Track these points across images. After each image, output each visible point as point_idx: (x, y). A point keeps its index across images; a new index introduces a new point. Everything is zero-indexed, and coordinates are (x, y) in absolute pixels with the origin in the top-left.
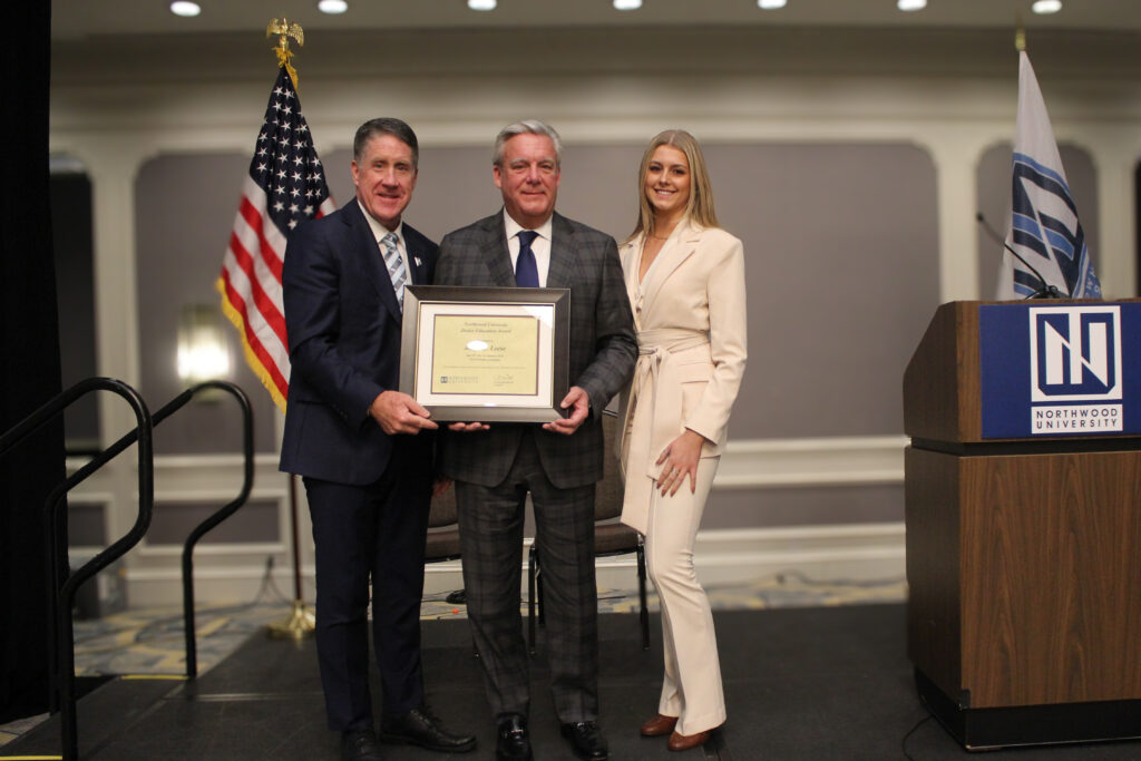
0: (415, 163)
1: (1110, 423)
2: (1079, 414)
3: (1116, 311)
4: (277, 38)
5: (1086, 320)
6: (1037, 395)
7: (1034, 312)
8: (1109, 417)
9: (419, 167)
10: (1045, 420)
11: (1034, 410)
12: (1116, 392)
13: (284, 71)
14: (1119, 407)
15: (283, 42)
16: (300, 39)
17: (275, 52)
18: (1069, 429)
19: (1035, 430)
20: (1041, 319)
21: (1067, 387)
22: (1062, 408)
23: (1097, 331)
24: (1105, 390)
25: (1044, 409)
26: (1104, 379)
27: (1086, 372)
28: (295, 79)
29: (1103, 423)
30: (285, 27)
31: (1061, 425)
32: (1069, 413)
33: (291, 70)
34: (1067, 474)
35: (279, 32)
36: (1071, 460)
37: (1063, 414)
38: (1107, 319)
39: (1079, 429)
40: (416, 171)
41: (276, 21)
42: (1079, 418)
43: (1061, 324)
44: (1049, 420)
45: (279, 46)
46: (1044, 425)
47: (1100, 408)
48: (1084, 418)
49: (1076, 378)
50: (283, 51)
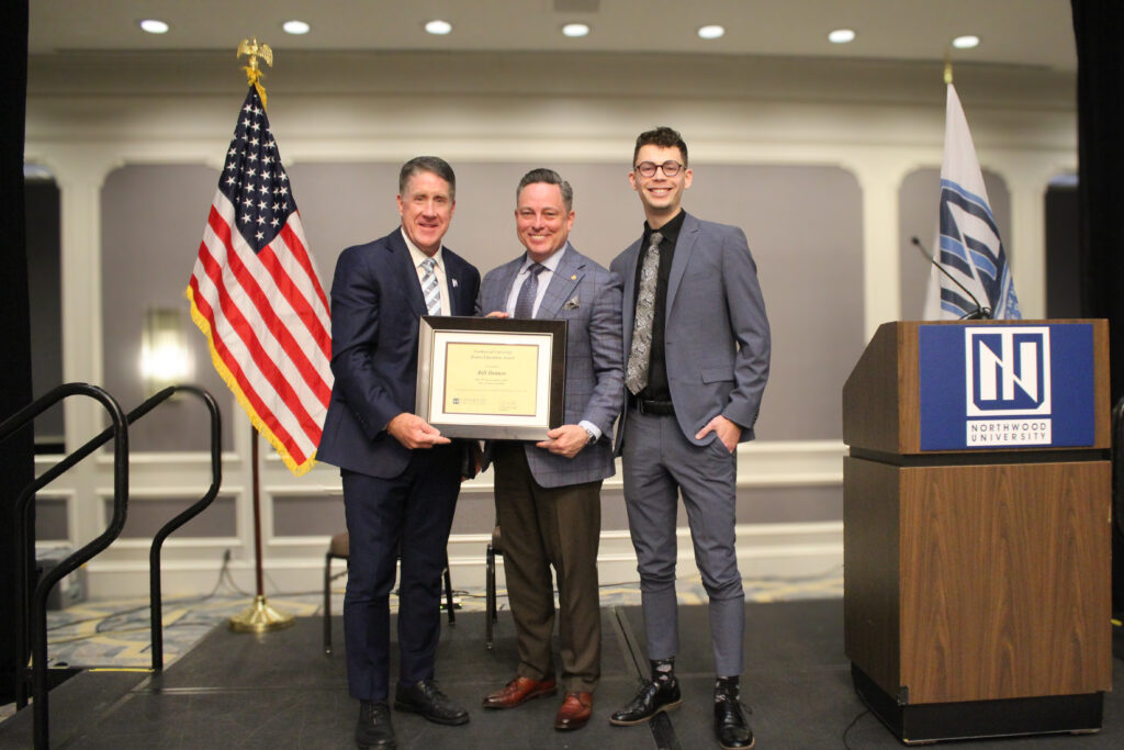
0: (452, 196)
1: (1039, 436)
2: (1010, 427)
3: (1045, 331)
4: (246, 59)
5: (1018, 339)
6: (972, 410)
7: (970, 332)
8: (1039, 431)
9: (456, 199)
10: (979, 433)
11: (969, 424)
12: (1045, 408)
13: (253, 90)
14: (1048, 422)
15: (253, 62)
16: (269, 60)
17: (245, 72)
18: (1002, 442)
19: (970, 443)
20: (976, 338)
21: (999, 403)
22: (995, 422)
23: (1028, 350)
24: (1035, 406)
25: (978, 423)
26: (1034, 396)
27: (1018, 389)
28: (264, 98)
29: (1033, 436)
30: (255, 48)
31: (994, 437)
32: (1002, 428)
33: (261, 89)
34: (1000, 484)
35: (249, 53)
36: (1003, 471)
37: (996, 428)
38: (1037, 339)
39: (1010, 442)
40: (454, 203)
41: (247, 42)
42: (1010, 432)
43: (995, 343)
44: (983, 433)
45: (249, 65)
46: (979, 437)
47: (1030, 422)
48: (1015, 432)
49: (1009, 395)
50: (252, 72)
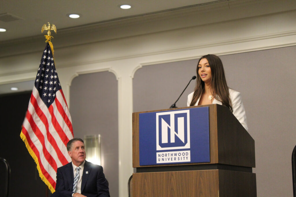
1: (185, 158)
2: (174, 155)
3: (188, 112)
5: (177, 116)
6: (158, 148)
7: (158, 115)
8: (185, 156)
10: (161, 158)
11: (158, 154)
12: (188, 146)
13: (48, 44)
14: (189, 152)
15: (49, 33)
17: (45, 37)
18: (170, 161)
19: (158, 162)
20: (160, 117)
21: (169, 144)
22: (167, 153)
23: (181, 120)
24: (184, 145)
25: (161, 153)
26: (183, 140)
27: (176, 138)
29: (183, 158)
30: (49, 27)
31: (167, 159)
32: (170, 155)
33: (51, 44)
34: (171, 179)
35: (47, 29)
36: (172, 174)
37: (168, 155)
38: (184, 115)
39: (174, 161)
42: (174, 157)
43: (167, 119)
44: (163, 158)
45: (47, 34)
46: (161, 159)
47: (181, 152)
48: (176, 157)
49: (173, 141)
50: (48, 37)
